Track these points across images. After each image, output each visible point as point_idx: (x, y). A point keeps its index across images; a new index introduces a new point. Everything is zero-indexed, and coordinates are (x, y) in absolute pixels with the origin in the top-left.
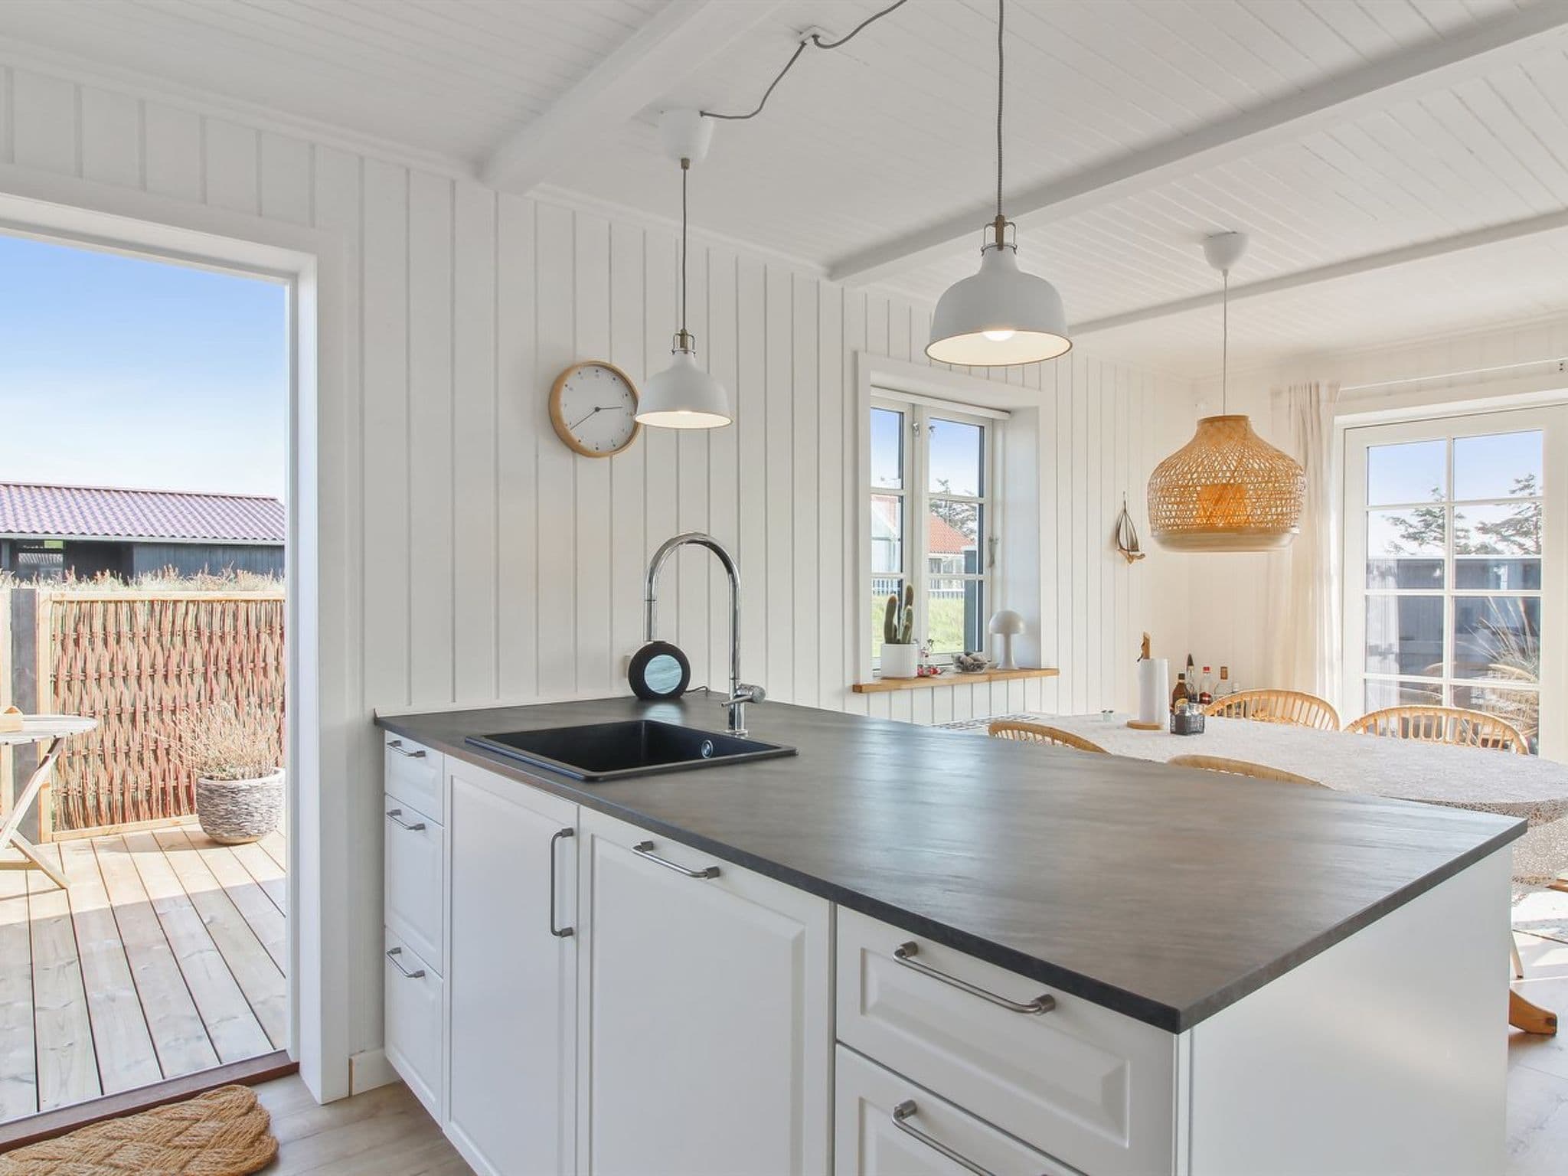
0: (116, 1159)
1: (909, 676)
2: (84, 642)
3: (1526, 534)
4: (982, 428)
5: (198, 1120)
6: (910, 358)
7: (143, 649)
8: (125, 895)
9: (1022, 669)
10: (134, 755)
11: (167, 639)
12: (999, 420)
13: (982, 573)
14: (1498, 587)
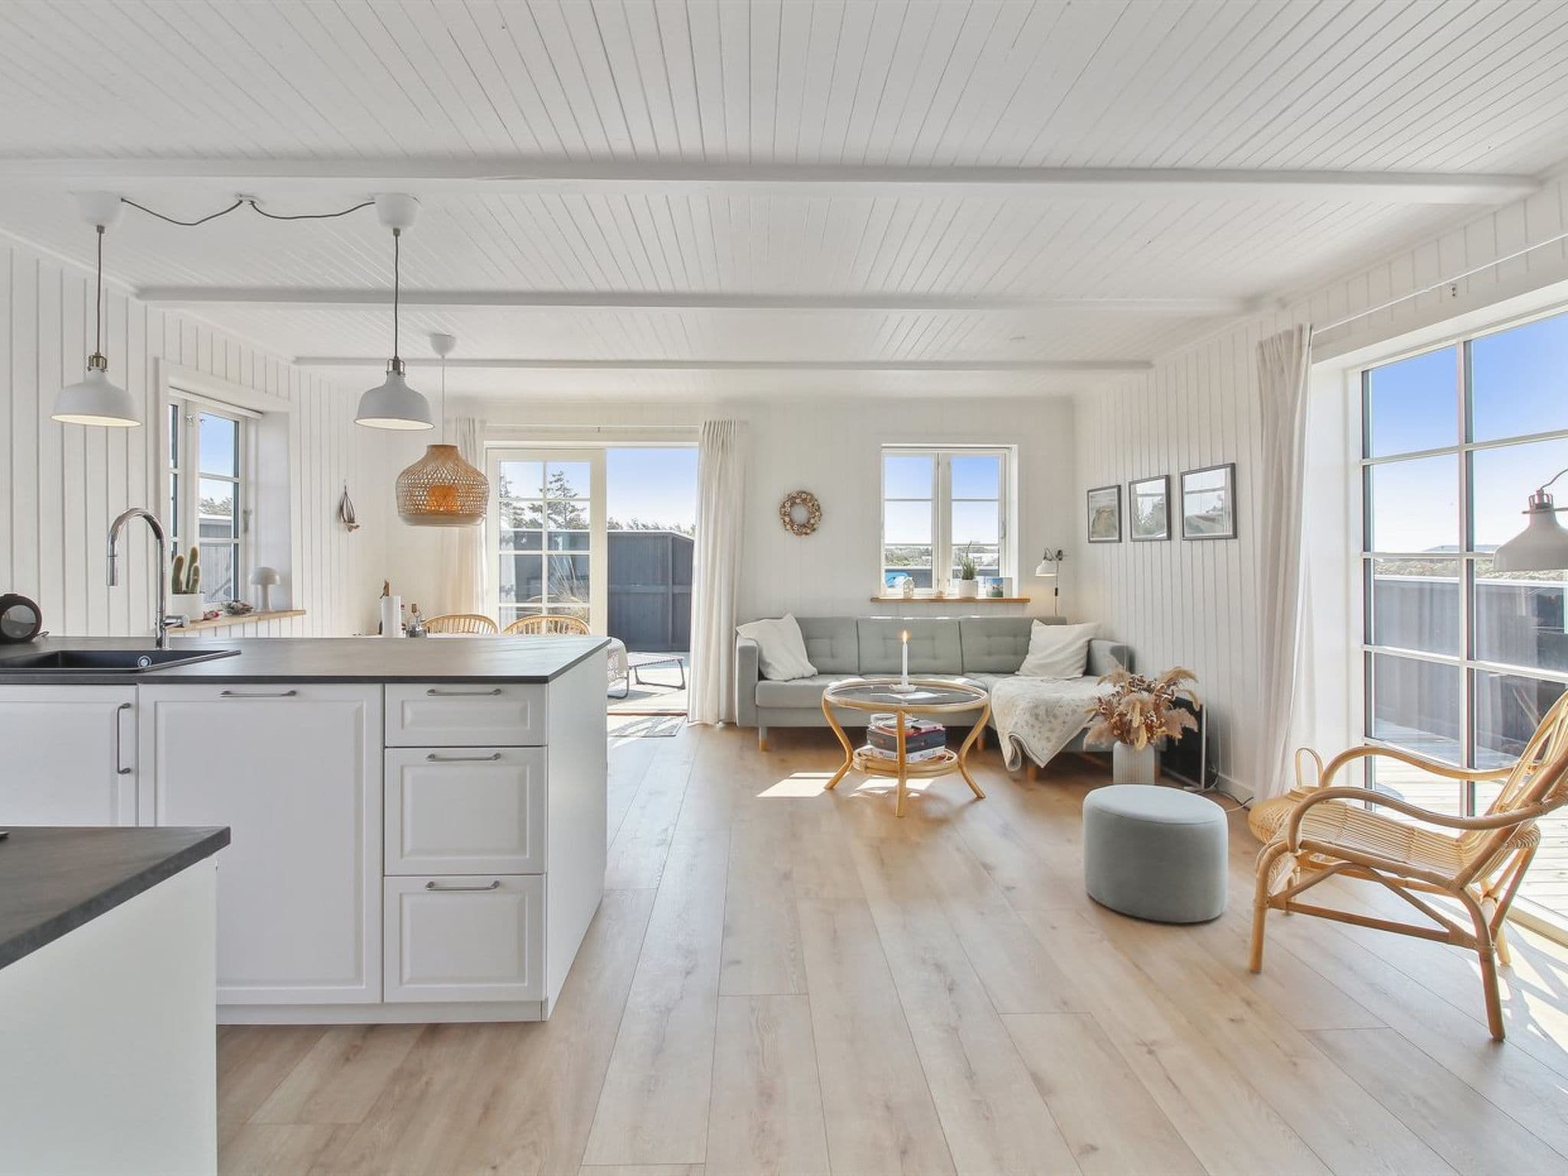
1: (198, 619)
3: (559, 513)
4: (237, 423)
6: (197, 366)
9: (277, 612)
12: (252, 419)
13: (238, 537)
14: (557, 549)
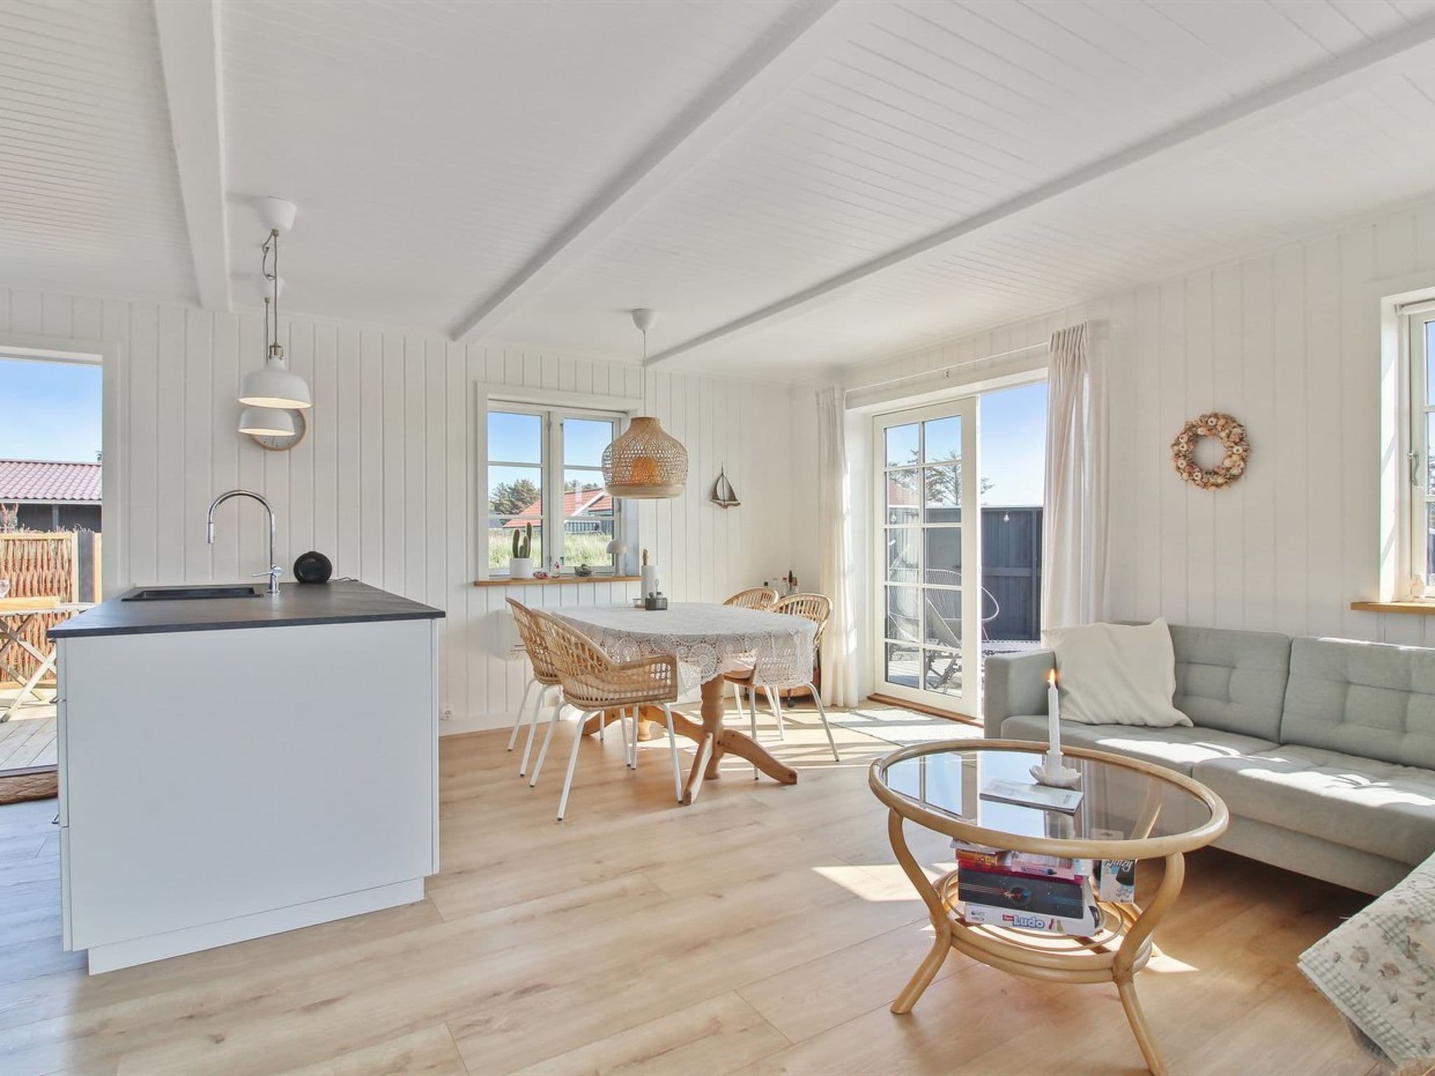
1: (526, 577)
4: (612, 423)
6: (523, 384)
12: (622, 418)
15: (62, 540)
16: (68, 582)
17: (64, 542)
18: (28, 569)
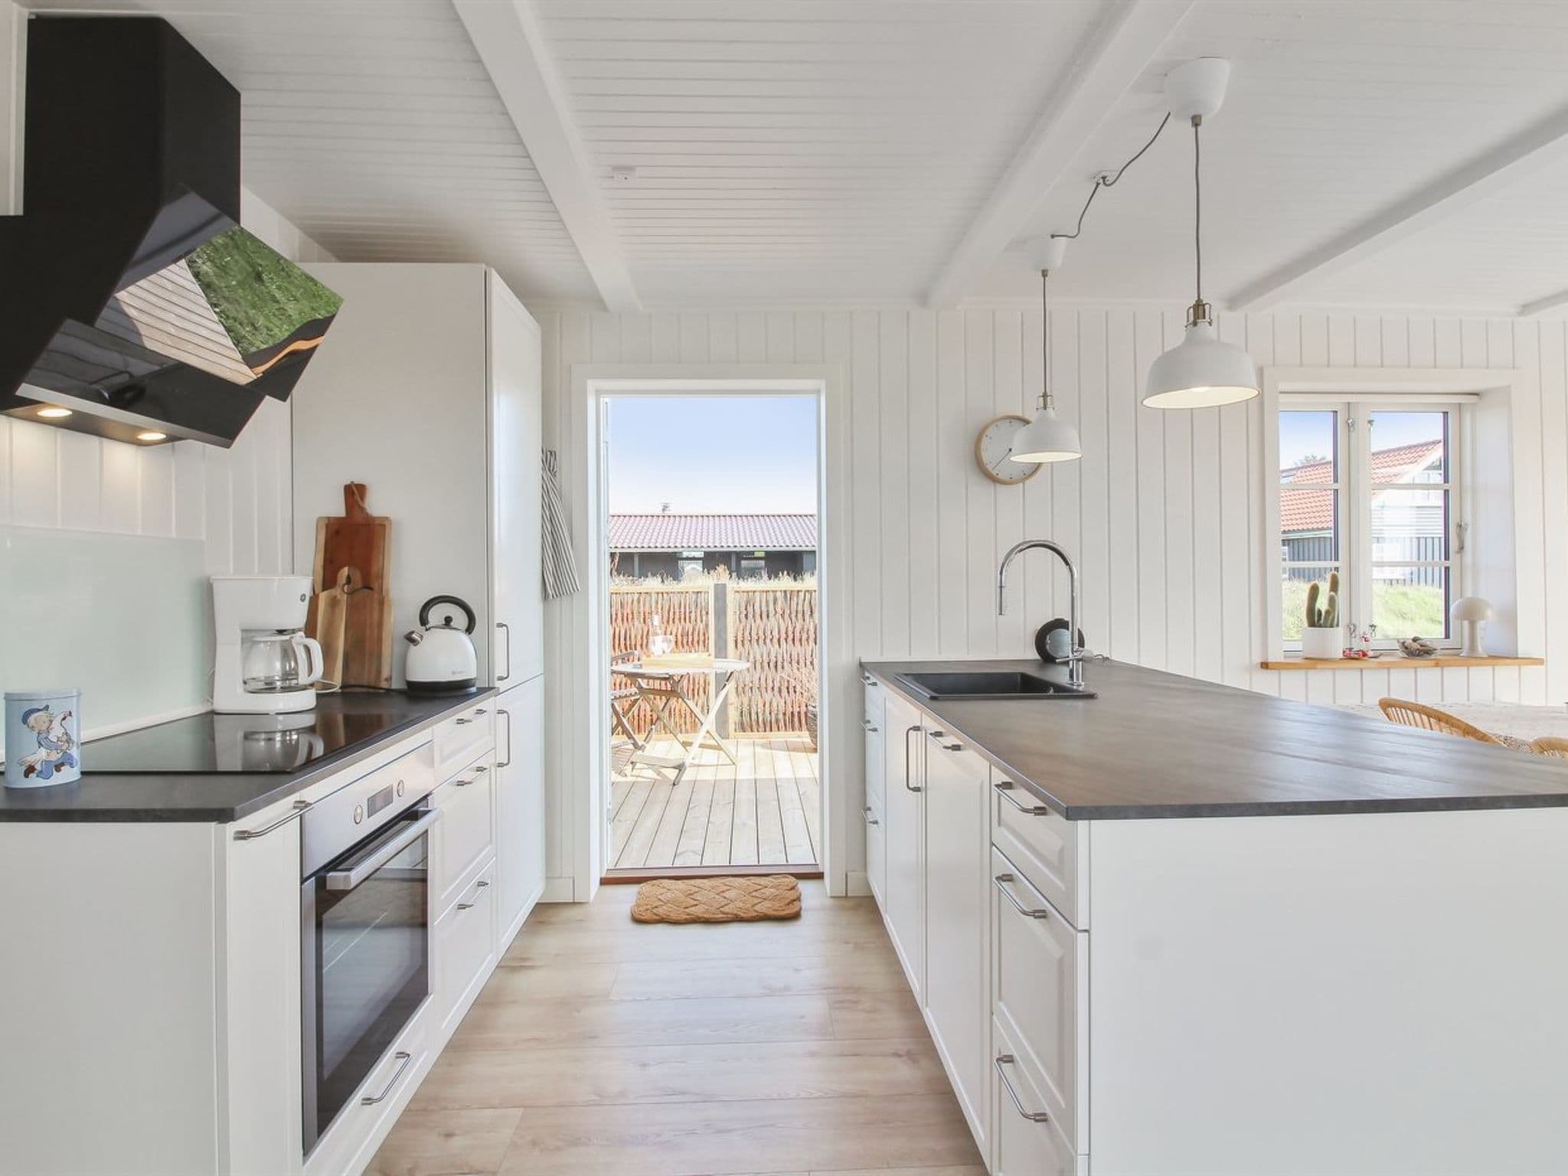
0: (726, 894)
1: (1333, 657)
2: (750, 616)
4: (1445, 414)
5: (766, 887)
7: (781, 620)
8: (764, 773)
9: (1492, 657)
10: (776, 689)
11: (793, 616)
12: (1468, 404)
13: (1449, 559)
15: (701, 592)
16: (706, 635)
17: (703, 594)
18: (674, 622)
